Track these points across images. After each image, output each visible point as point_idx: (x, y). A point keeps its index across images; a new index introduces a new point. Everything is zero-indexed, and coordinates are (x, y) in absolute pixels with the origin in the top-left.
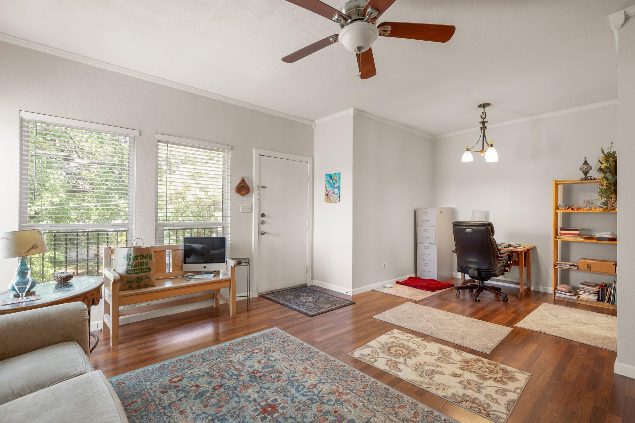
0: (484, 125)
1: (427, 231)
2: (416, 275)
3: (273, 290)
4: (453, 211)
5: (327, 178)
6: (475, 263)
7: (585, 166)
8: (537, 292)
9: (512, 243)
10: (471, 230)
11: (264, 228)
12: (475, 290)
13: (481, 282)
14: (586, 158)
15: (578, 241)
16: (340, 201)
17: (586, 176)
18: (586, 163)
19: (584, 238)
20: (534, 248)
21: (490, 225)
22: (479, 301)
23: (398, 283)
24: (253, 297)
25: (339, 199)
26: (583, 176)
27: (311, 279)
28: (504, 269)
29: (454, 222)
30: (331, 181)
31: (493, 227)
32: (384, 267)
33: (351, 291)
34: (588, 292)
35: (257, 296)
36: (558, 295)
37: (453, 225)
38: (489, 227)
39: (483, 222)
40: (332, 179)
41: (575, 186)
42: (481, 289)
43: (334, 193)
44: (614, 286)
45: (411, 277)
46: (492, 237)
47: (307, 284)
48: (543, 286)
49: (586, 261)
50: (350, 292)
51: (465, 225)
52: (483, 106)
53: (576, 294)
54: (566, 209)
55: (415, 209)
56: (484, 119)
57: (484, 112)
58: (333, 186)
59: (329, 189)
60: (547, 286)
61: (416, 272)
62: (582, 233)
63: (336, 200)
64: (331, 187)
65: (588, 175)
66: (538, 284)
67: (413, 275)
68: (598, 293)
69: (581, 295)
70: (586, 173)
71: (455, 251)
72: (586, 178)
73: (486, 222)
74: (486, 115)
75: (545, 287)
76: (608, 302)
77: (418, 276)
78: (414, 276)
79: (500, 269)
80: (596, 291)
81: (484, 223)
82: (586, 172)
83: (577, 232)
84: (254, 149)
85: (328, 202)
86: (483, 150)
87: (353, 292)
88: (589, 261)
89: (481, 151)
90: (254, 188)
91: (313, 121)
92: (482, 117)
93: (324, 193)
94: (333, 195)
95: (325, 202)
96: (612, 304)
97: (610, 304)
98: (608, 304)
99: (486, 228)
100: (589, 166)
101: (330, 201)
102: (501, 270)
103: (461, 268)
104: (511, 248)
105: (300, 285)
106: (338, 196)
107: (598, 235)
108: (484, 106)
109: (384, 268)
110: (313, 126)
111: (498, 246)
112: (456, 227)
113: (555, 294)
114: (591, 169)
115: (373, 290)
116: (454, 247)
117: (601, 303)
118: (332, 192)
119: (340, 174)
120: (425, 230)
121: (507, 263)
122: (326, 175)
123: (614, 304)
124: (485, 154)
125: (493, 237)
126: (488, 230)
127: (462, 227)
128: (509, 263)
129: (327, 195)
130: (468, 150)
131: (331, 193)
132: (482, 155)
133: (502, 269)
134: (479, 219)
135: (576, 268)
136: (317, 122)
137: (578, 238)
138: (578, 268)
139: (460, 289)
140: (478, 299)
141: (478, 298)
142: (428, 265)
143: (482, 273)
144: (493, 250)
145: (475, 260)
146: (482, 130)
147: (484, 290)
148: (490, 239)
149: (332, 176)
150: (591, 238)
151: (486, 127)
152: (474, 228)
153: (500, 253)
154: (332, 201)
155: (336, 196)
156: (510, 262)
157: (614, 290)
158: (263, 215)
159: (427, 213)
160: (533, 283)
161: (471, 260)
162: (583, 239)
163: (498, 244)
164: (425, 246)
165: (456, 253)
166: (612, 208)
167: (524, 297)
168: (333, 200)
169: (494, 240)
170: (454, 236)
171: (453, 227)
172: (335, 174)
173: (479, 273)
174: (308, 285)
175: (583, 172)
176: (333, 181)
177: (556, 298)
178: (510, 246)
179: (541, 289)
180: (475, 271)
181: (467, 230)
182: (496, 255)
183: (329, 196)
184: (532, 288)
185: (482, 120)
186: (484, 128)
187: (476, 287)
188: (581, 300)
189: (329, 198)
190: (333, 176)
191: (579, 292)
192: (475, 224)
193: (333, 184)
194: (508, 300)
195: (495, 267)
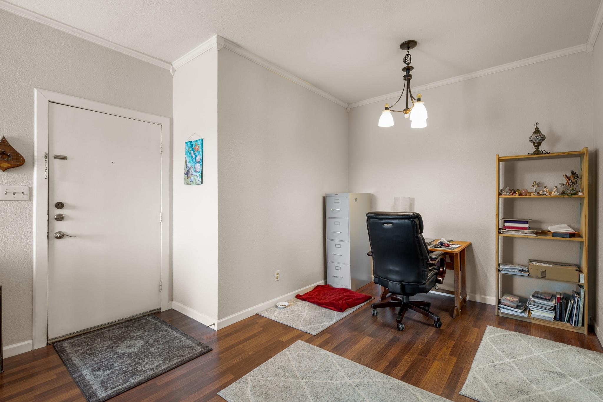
0: (409, 73)
1: (338, 224)
2: (326, 282)
3: (87, 329)
4: (371, 199)
5: (187, 148)
6: (397, 272)
7: (536, 135)
8: (473, 303)
9: (443, 240)
10: (391, 225)
11: (60, 227)
12: (398, 309)
13: (405, 297)
14: (537, 124)
15: (528, 237)
16: (202, 183)
17: (537, 149)
18: (537, 131)
19: (536, 233)
20: (470, 246)
21: (418, 217)
22: (402, 329)
23: (298, 297)
24: (35, 348)
25: (200, 179)
26: (534, 149)
27: (169, 300)
28: (435, 279)
29: (368, 213)
30: (192, 152)
31: (422, 221)
32: (277, 277)
33: (216, 322)
34: (542, 307)
35: (45, 345)
36: (503, 310)
37: (366, 218)
38: (416, 221)
39: (407, 213)
40: (193, 150)
41: (520, 164)
42: (405, 307)
43: (196, 171)
44: (578, 301)
45: (318, 287)
46: (420, 235)
47: (160, 309)
48: (481, 294)
49: (538, 264)
50: (214, 325)
51: (383, 217)
52: (406, 46)
53: (526, 309)
54: (511, 193)
55: (324, 195)
56: (408, 64)
57: (408, 54)
58: (194, 160)
59: (189, 165)
60: (485, 295)
61: (325, 277)
62: (533, 226)
63: (197, 181)
64: (192, 162)
65: (540, 148)
66: (474, 292)
67: (321, 283)
68: (554, 309)
69: (532, 311)
70: (537, 145)
71: (371, 254)
72: (538, 152)
73: (411, 214)
74: (410, 59)
75: (483, 297)
76: (568, 321)
77: (328, 283)
78: (323, 284)
79: (430, 280)
80: (552, 307)
81: (409, 215)
82: (538, 143)
83: (527, 225)
84: (35, 90)
85: (188, 184)
86: (407, 110)
87: (218, 324)
88: (543, 265)
89: (405, 110)
90: (36, 158)
91: (170, 63)
92: (405, 62)
93: (183, 172)
94: (194, 173)
95: (184, 184)
96: (575, 325)
97: (572, 325)
98: (569, 324)
99: (412, 221)
100: (543, 135)
101: (190, 183)
102: (432, 281)
103: (378, 278)
104: (443, 249)
105: (146, 313)
106: (200, 174)
107: (553, 228)
108: (408, 45)
109: (276, 280)
110: (171, 71)
111: (427, 244)
112: (371, 221)
113: (498, 309)
114: (544, 139)
115: (257, 314)
116: (369, 249)
117: (560, 323)
118: (193, 168)
119: (202, 140)
120: (336, 223)
121: (439, 270)
122: (186, 143)
123: (577, 325)
124: (410, 114)
125: (422, 236)
126: (414, 225)
127: (379, 221)
128: (441, 269)
129: (187, 173)
130: (386, 109)
131: (192, 171)
132: (406, 116)
133: (433, 279)
134: (402, 208)
135: (527, 274)
136: (176, 64)
137: (528, 233)
138: (528, 275)
139: (378, 308)
140: (401, 326)
141: (402, 324)
142: (339, 269)
143: (406, 286)
144: (422, 254)
145: (397, 269)
146: (406, 81)
147: (409, 309)
148: (418, 238)
149: (192, 145)
150: (544, 233)
151: (411, 76)
152: (395, 221)
153: (431, 257)
154: (193, 183)
155: (198, 174)
156: (443, 269)
157: (577, 305)
158: (60, 205)
159: (338, 201)
160: (468, 290)
161: (391, 268)
162: (535, 235)
163: (427, 243)
164: (335, 244)
165: (372, 257)
166: (573, 192)
167: (460, 314)
168: (194, 181)
169: (423, 238)
170: (369, 233)
171: (367, 220)
172: (197, 141)
173: (403, 287)
174: (162, 310)
175: (534, 144)
176: (194, 152)
177: (500, 315)
178: (442, 244)
179: (478, 299)
180: (398, 285)
181: (386, 225)
182: (426, 261)
183: (189, 174)
184: (468, 298)
185: (406, 65)
186: (408, 78)
187: (399, 304)
188: (533, 318)
189: (189, 179)
190: (194, 143)
191: (530, 306)
192: (396, 217)
193: (194, 156)
194: (441, 325)
195: (425, 280)
